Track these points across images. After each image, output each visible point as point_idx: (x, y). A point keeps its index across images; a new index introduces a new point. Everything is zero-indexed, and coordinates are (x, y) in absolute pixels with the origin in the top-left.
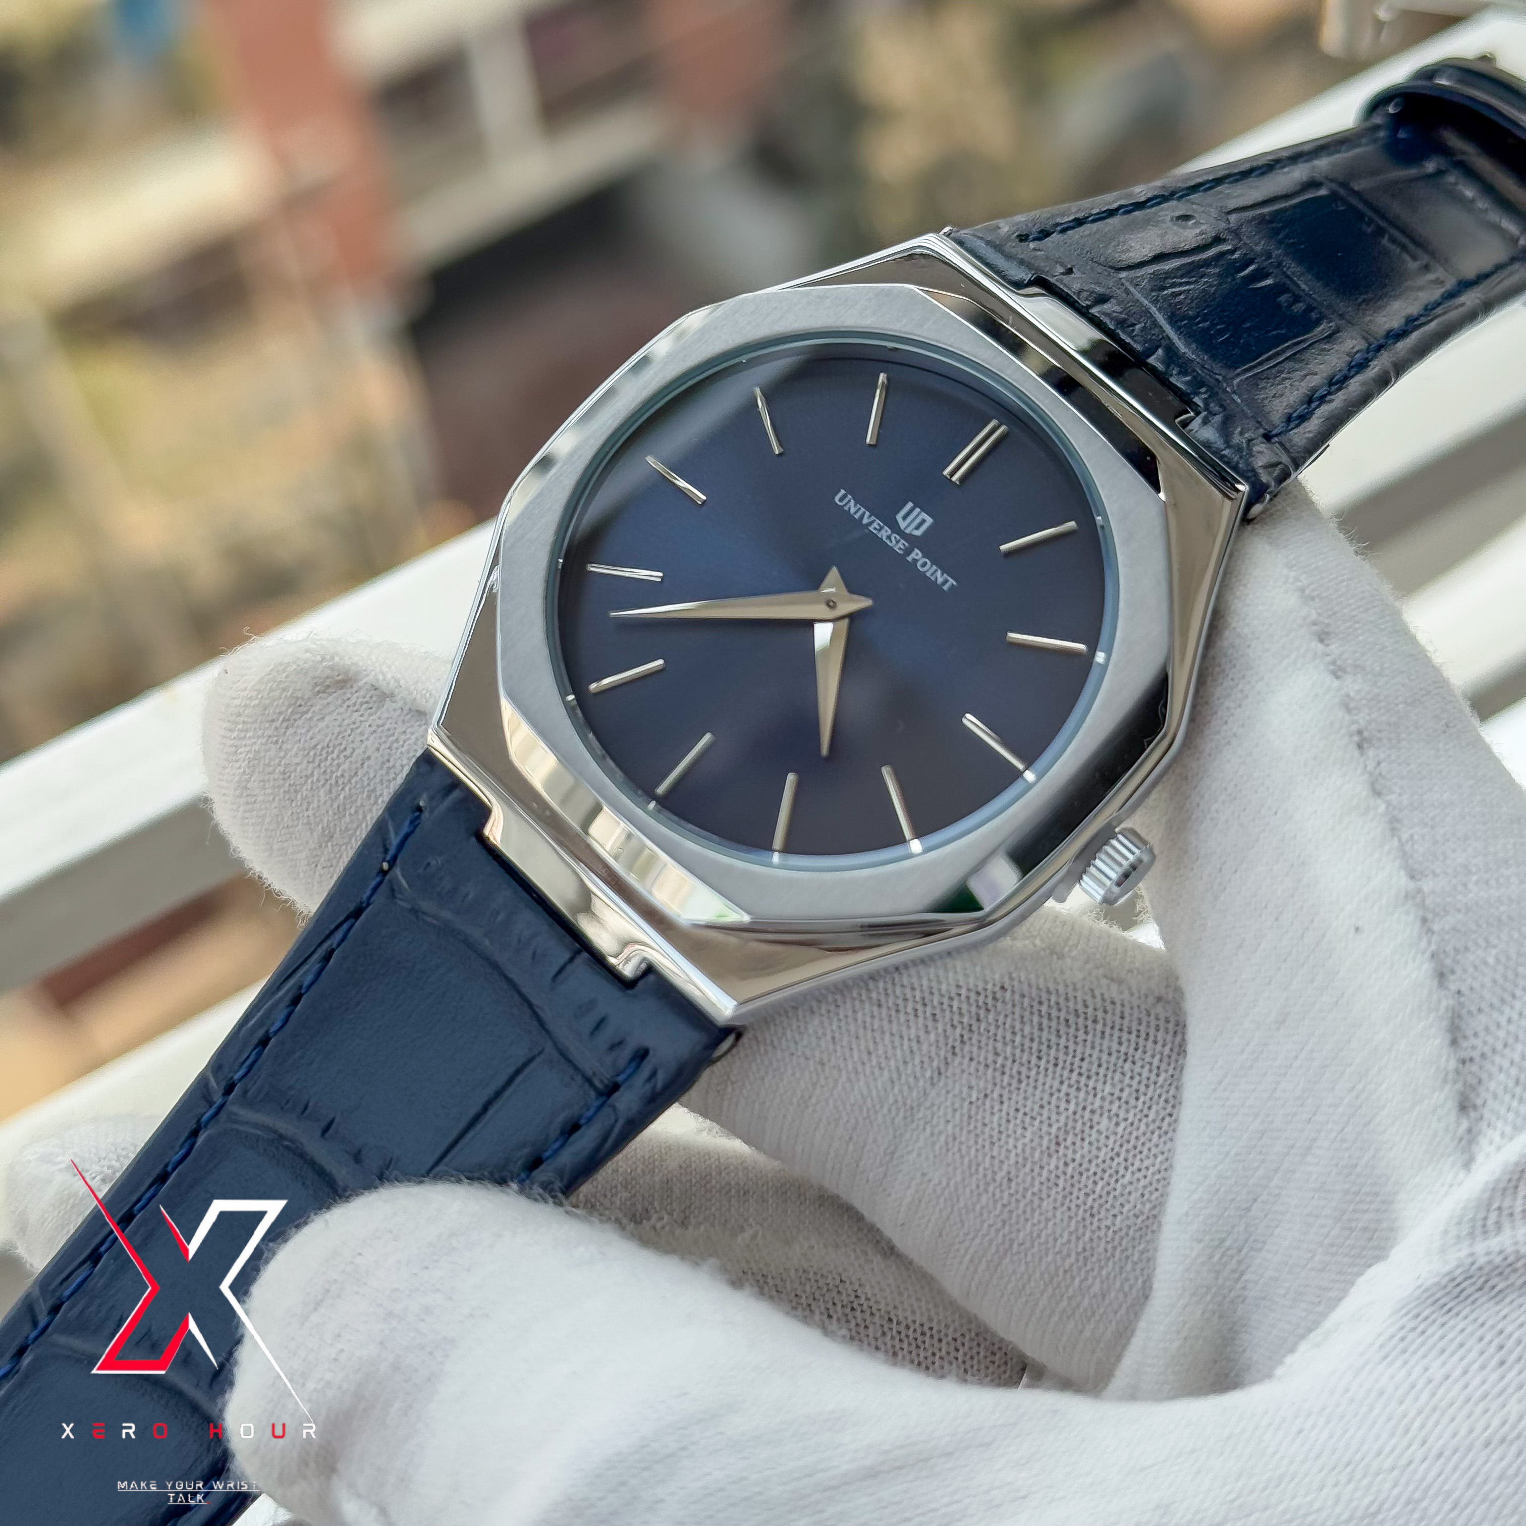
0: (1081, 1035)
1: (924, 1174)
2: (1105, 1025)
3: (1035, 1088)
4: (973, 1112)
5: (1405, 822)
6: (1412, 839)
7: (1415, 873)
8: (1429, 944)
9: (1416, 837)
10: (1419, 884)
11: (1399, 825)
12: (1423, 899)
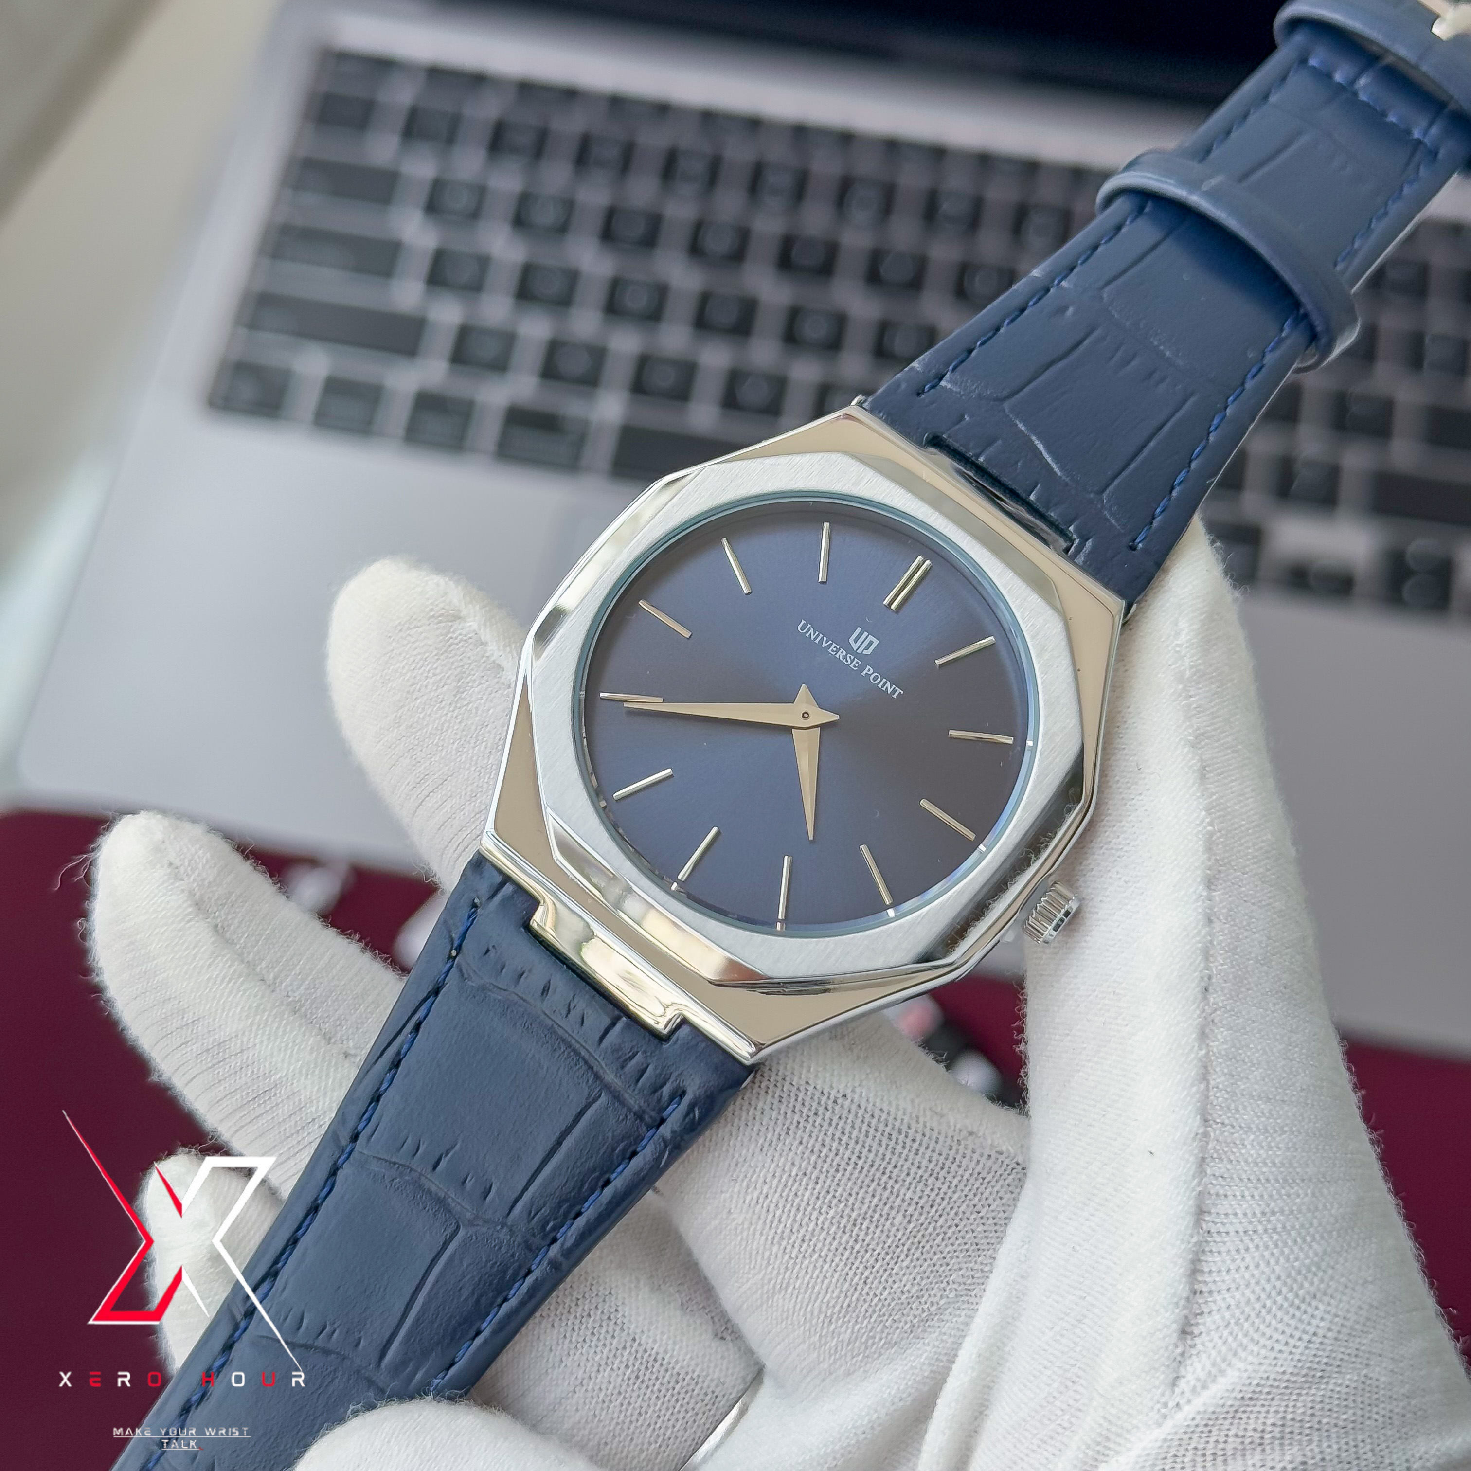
0: (899, 1148)
5: (1218, 1069)
6: (1217, 1087)
7: (1210, 1118)
8: (1199, 1184)
9: (1221, 1086)
10: (1209, 1129)
11: (1212, 1071)
12: (1208, 1143)
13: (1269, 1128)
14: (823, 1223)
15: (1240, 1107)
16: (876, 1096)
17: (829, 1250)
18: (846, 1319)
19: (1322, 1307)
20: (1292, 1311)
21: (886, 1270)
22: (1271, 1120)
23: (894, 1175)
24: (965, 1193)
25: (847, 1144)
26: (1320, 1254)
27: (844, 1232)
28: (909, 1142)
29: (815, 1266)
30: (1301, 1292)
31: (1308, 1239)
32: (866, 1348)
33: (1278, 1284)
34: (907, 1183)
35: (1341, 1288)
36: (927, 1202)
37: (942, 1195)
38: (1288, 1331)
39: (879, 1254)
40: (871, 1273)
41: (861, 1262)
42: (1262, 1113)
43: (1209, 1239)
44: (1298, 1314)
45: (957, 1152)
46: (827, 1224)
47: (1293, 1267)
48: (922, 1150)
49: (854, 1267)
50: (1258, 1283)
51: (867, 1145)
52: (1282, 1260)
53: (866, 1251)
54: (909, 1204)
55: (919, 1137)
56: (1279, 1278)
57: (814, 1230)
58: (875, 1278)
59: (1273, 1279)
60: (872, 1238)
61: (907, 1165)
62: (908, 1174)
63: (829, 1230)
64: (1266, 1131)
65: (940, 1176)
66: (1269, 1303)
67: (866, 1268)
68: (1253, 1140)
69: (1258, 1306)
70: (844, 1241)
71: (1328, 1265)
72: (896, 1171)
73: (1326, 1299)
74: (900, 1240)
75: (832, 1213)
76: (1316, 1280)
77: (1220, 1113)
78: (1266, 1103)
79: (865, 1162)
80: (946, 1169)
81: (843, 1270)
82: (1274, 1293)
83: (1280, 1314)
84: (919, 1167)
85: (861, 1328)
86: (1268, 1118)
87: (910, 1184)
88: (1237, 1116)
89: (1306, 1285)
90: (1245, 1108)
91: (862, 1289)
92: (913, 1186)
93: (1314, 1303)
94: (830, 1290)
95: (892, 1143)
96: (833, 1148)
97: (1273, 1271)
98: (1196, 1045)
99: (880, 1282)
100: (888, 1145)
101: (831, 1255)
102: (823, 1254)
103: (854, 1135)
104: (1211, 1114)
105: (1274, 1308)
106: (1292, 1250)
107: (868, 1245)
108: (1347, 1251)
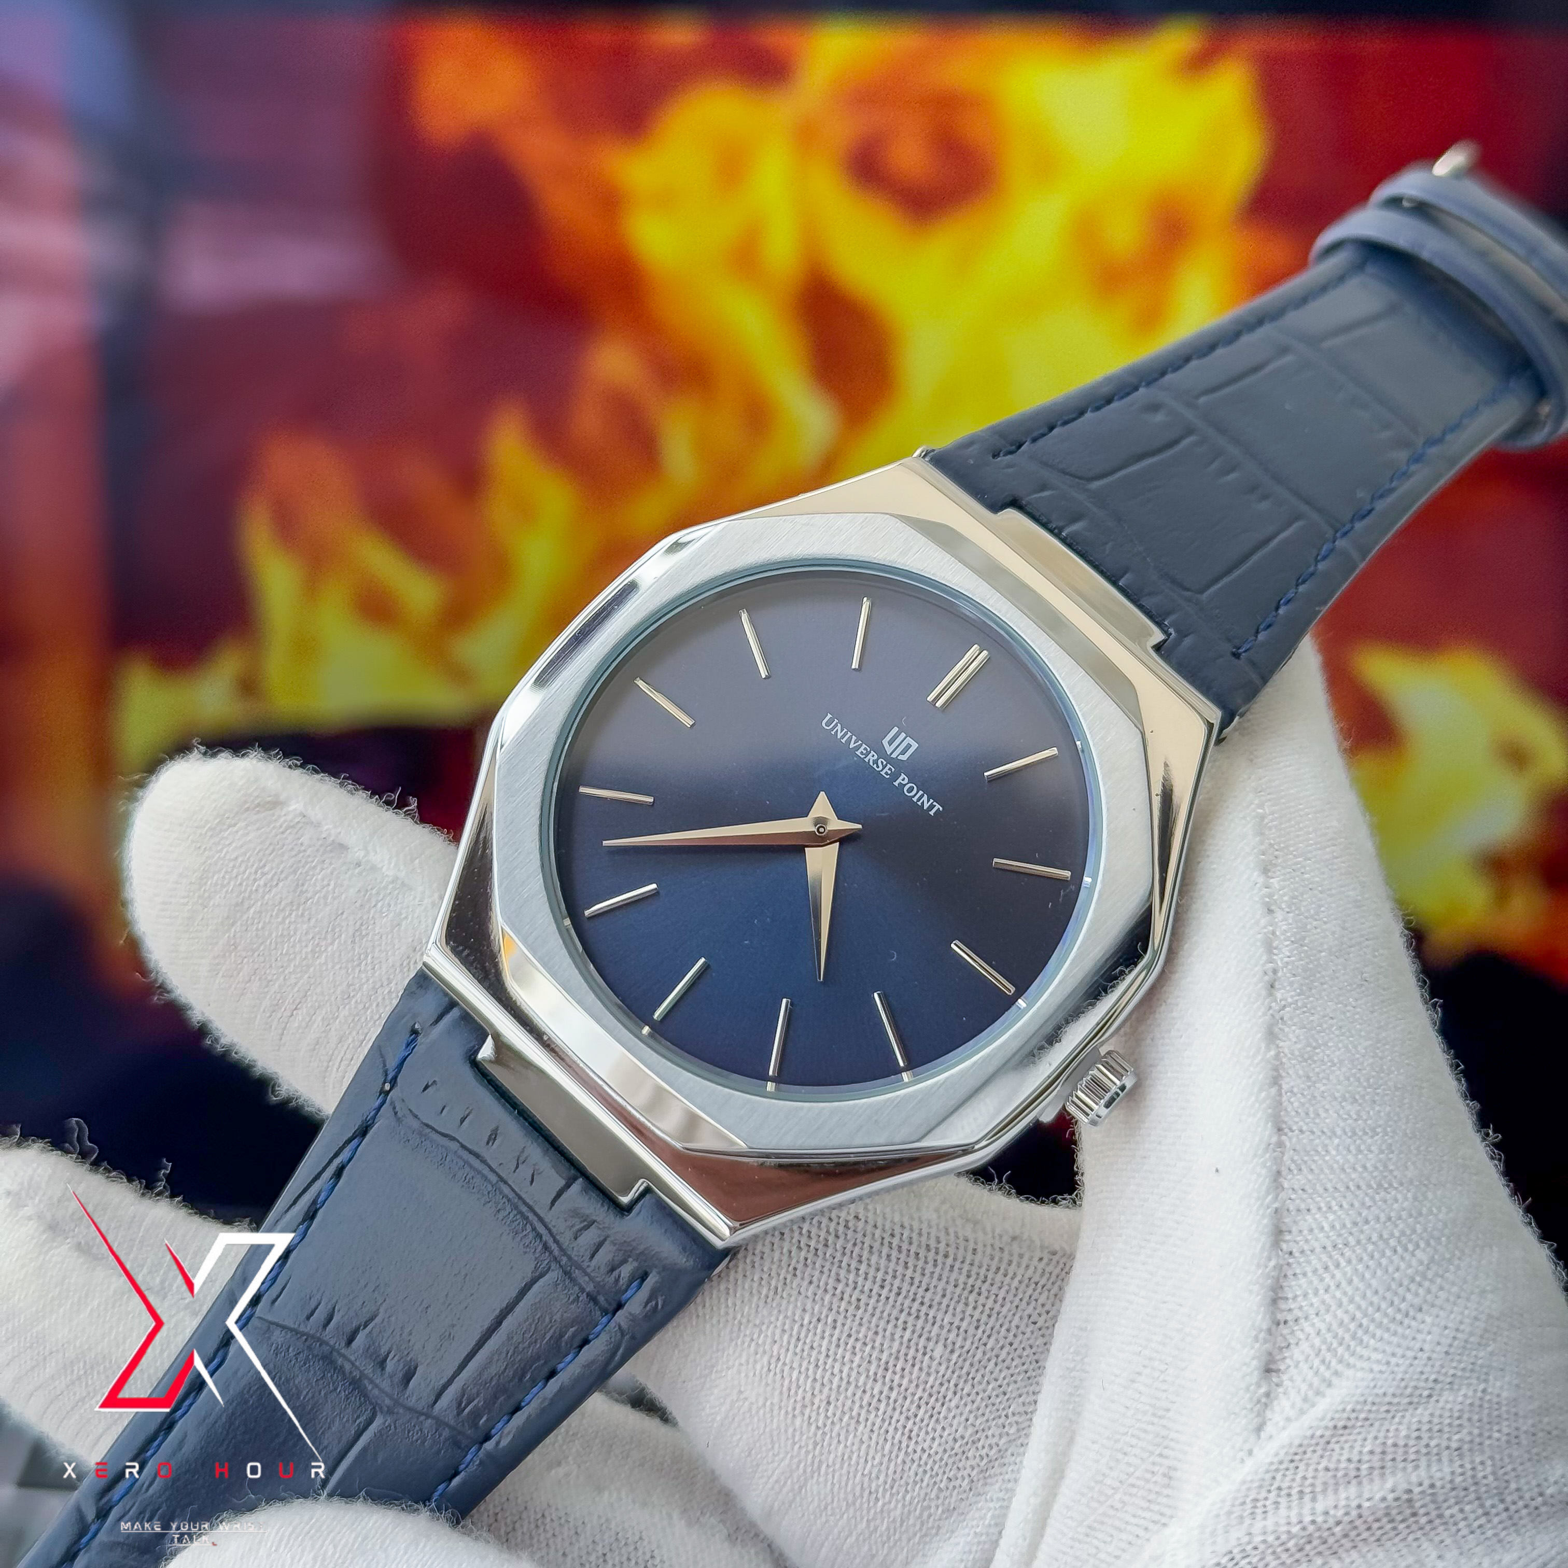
0: (929, 1268)
1: (740, 1392)
2: (955, 1259)
3: (873, 1315)
4: (802, 1336)
5: (1291, 1072)
6: (1292, 1092)
7: (1284, 1126)
8: (1275, 1199)
9: (1295, 1090)
10: (1284, 1138)
11: (1284, 1074)
12: (1283, 1153)
13: (1357, 1130)
14: (849, 1376)
15: (1321, 1111)
17: (861, 1407)
18: (894, 1490)
19: (1429, 1319)
20: (1393, 1327)
21: (932, 1416)
22: (1360, 1122)
23: (926, 1300)
24: (1015, 1304)
25: (866, 1274)
26: (1426, 1262)
27: (875, 1380)
28: (940, 1258)
29: (847, 1431)
30: (1403, 1306)
31: (1411, 1247)
32: (922, 1524)
33: (1375, 1299)
34: (944, 1306)
35: (1452, 1299)
36: (970, 1324)
37: (987, 1311)
38: (1389, 1349)
39: (920, 1399)
40: (914, 1423)
41: (901, 1413)
42: (1349, 1115)
44: (1400, 1330)
45: (1001, 1260)
46: (854, 1374)
47: (1393, 1279)
48: (958, 1264)
49: (894, 1421)
50: (1351, 1301)
51: (890, 1270)
52: (1379, 1273)
53: (905, 1398)
54: (949, 1331)
55: (951, 1250)
56: (1376, 1292)
57: (839, 1387)
58: (920, 1429)
59: (1369, 1294)
60: (910, 1381)
62: (944, 1296)
63: (857, 1381)
64: (1354, 1133)
65: (983, 1289)
66: (1365, 1322)
67: (908, 1418)
68: (1338, 1145)
69: (1352, 1326)
70: (876, 1392)
71: (1437, 1275)
72: (929, 1295)
73: (1435, 1311)
74: (943, 1376)
75: (857, 1360)
76: (1421, 1291)
77: (1296, 1119)
78: (1352, 1103)
79: (891, 1290)
80: (989, 1281)
81: (880, 1428)
82: (1370, 1310)
83: (1379, 1333)
85: (912, 1498)
86: (1356, 1120)
87: (948, 1306)
88: (1317, 1121)
89: (1409, 1296)
90: (1327, 1111)
91: (908, 1446)
92: (951, 1308)
93: (1419, 1316)
94: (869, 1458)
95: (920, 1264)
97: (1370, 1286)
98: (1263, 1045)
99: (927, 1433)
100: (915, 1266)
101: (863, 1412)
102: (854, 1413)
103: (873, 1262)
104: (1285, 1123)
105: (1372, 1328)
106: (1392, 1262)
107: (906, 1390)
108: (1459, 1259)
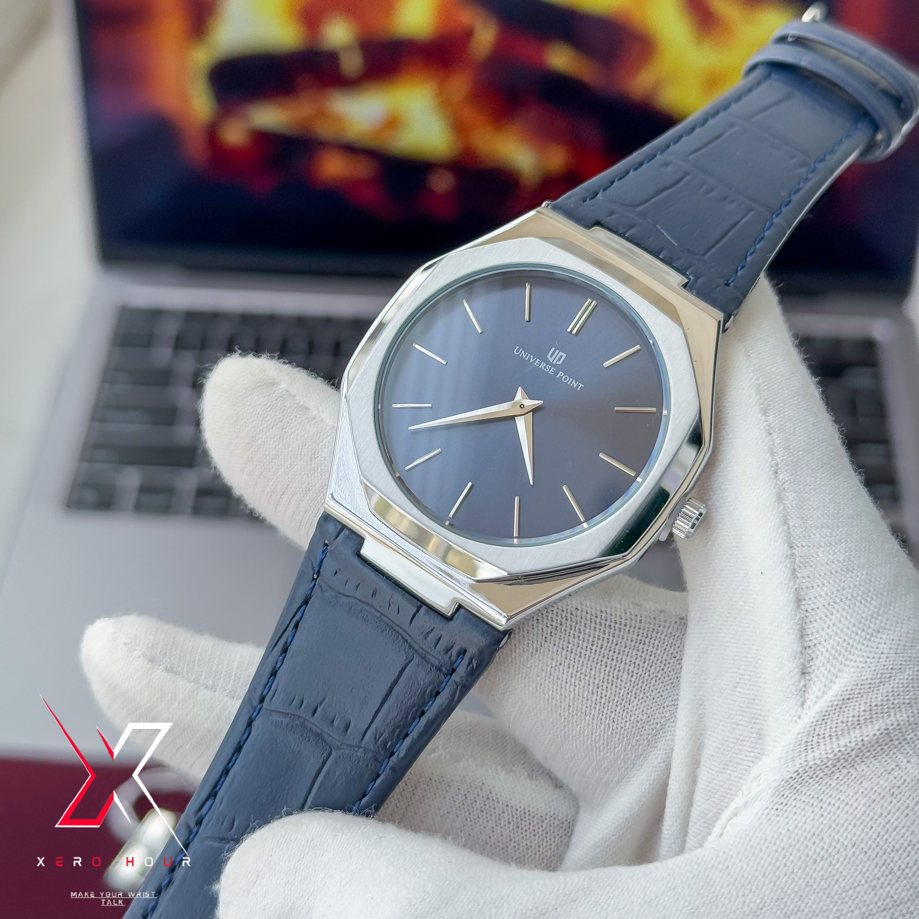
0: (617, 632)
3: (589, 660)
4: (552, 672)
5: (793, 516)
6: (795, 526)
7: (793, 545)
8: (795, 583)
9: (797, 525)
10: (794, 551)
11: (789, 518)
12: (795, 559)
15: (812, 535)
16: (596, 604)
19: (884, 636)
20: (866, 642)
23: (616, 650)
24: (663, 647)
25: (584, 638)
26: (878, 607)
28: (622, 627)
30: (870, 631)
31: (869, 599)
33: (854, 629)
34: (626, 652)
35: (894, 624)
36: (641, 661)
37: (649, 653)
38: (866, 655)
43: (808, 614)
44: (870, 644)
45: (655, 625)
47: (862, 617)
48: (632, 630)
50: (842, 631)
51: (596, 636)
52: (855, 615)
54: (630, 665)
55: (628, 622)
56: (854, 625)
59: (851, 626)
61: (624, 641)
62: (626, 647)
65: (646, 642)
66: (851, 641)
69: (845, 645)
71: (884, 612)
72: (617, 647)
73: (886, 631)
76: (878, 622)
77: (799, 540)
79: (597, 646)
80: (649, 637)
82: (853, 635)
83: (859, 646)
84: (632, 641)
87: (628, 652)
88: (811, 540)
89: (872, 625)
90: (815, 534)
92: (630, 653)
93: (879, 635)
95: (612, 631)
96: (575, 643)
97: (850, 622)
98: (776, 504)
100: (609, 632)
103: (587, 632)
104: (794, 543)
105: (855, 644)
106: (860, 608)
108: (895, 602)
